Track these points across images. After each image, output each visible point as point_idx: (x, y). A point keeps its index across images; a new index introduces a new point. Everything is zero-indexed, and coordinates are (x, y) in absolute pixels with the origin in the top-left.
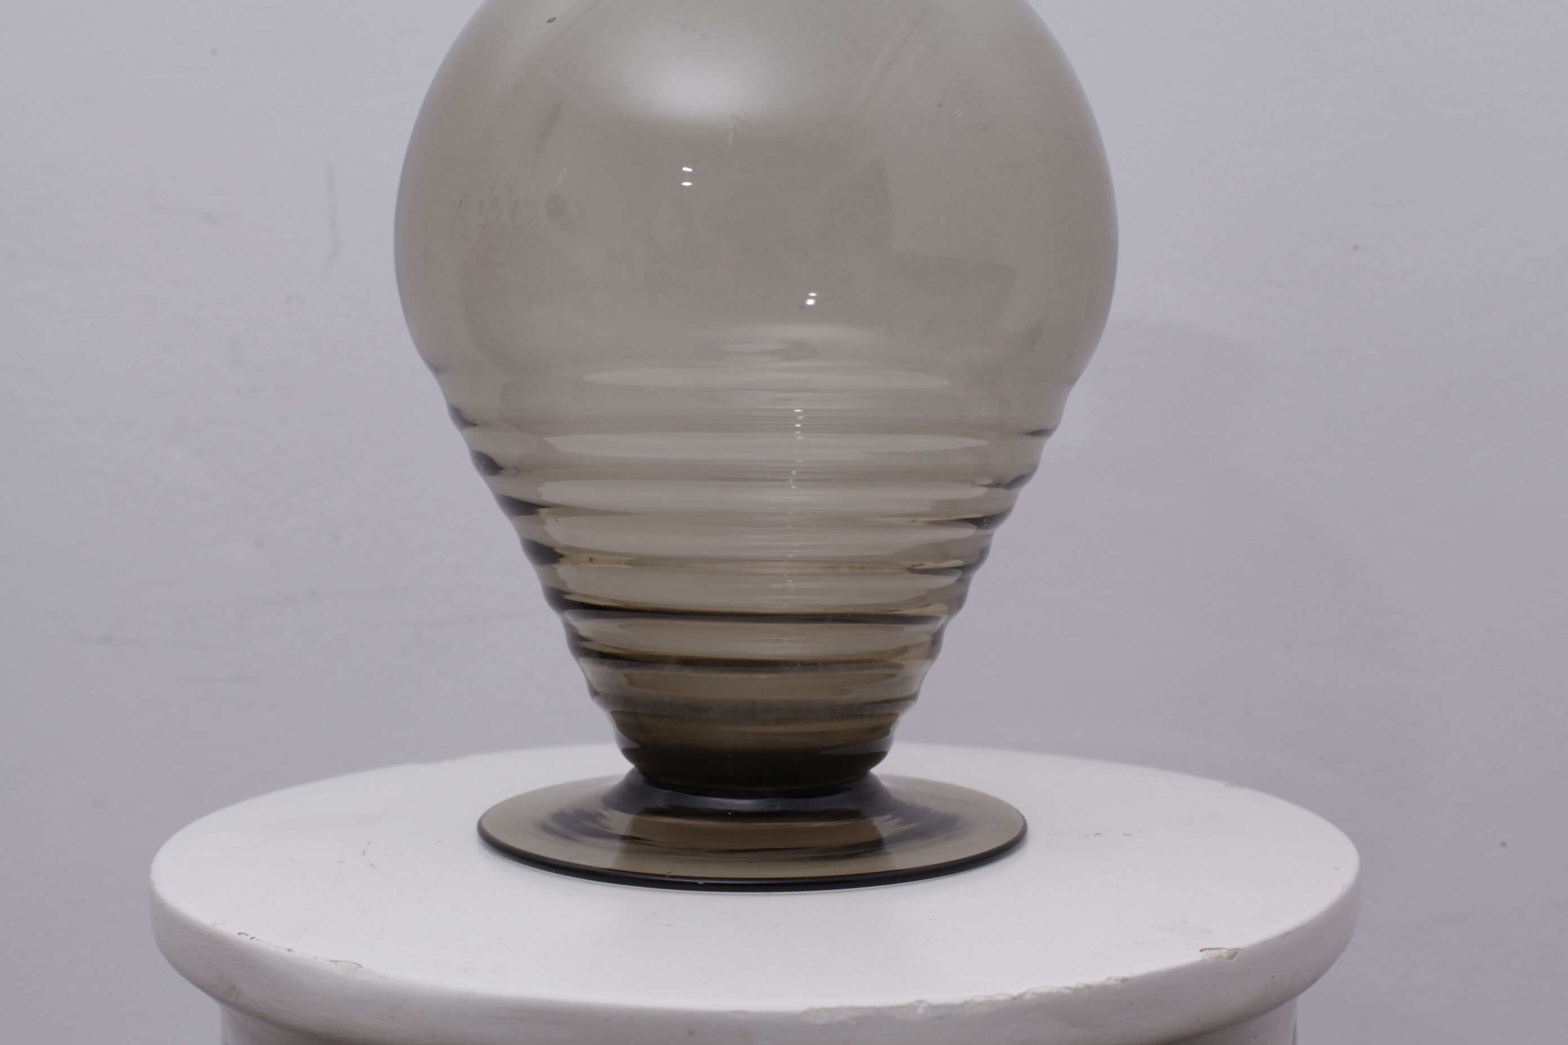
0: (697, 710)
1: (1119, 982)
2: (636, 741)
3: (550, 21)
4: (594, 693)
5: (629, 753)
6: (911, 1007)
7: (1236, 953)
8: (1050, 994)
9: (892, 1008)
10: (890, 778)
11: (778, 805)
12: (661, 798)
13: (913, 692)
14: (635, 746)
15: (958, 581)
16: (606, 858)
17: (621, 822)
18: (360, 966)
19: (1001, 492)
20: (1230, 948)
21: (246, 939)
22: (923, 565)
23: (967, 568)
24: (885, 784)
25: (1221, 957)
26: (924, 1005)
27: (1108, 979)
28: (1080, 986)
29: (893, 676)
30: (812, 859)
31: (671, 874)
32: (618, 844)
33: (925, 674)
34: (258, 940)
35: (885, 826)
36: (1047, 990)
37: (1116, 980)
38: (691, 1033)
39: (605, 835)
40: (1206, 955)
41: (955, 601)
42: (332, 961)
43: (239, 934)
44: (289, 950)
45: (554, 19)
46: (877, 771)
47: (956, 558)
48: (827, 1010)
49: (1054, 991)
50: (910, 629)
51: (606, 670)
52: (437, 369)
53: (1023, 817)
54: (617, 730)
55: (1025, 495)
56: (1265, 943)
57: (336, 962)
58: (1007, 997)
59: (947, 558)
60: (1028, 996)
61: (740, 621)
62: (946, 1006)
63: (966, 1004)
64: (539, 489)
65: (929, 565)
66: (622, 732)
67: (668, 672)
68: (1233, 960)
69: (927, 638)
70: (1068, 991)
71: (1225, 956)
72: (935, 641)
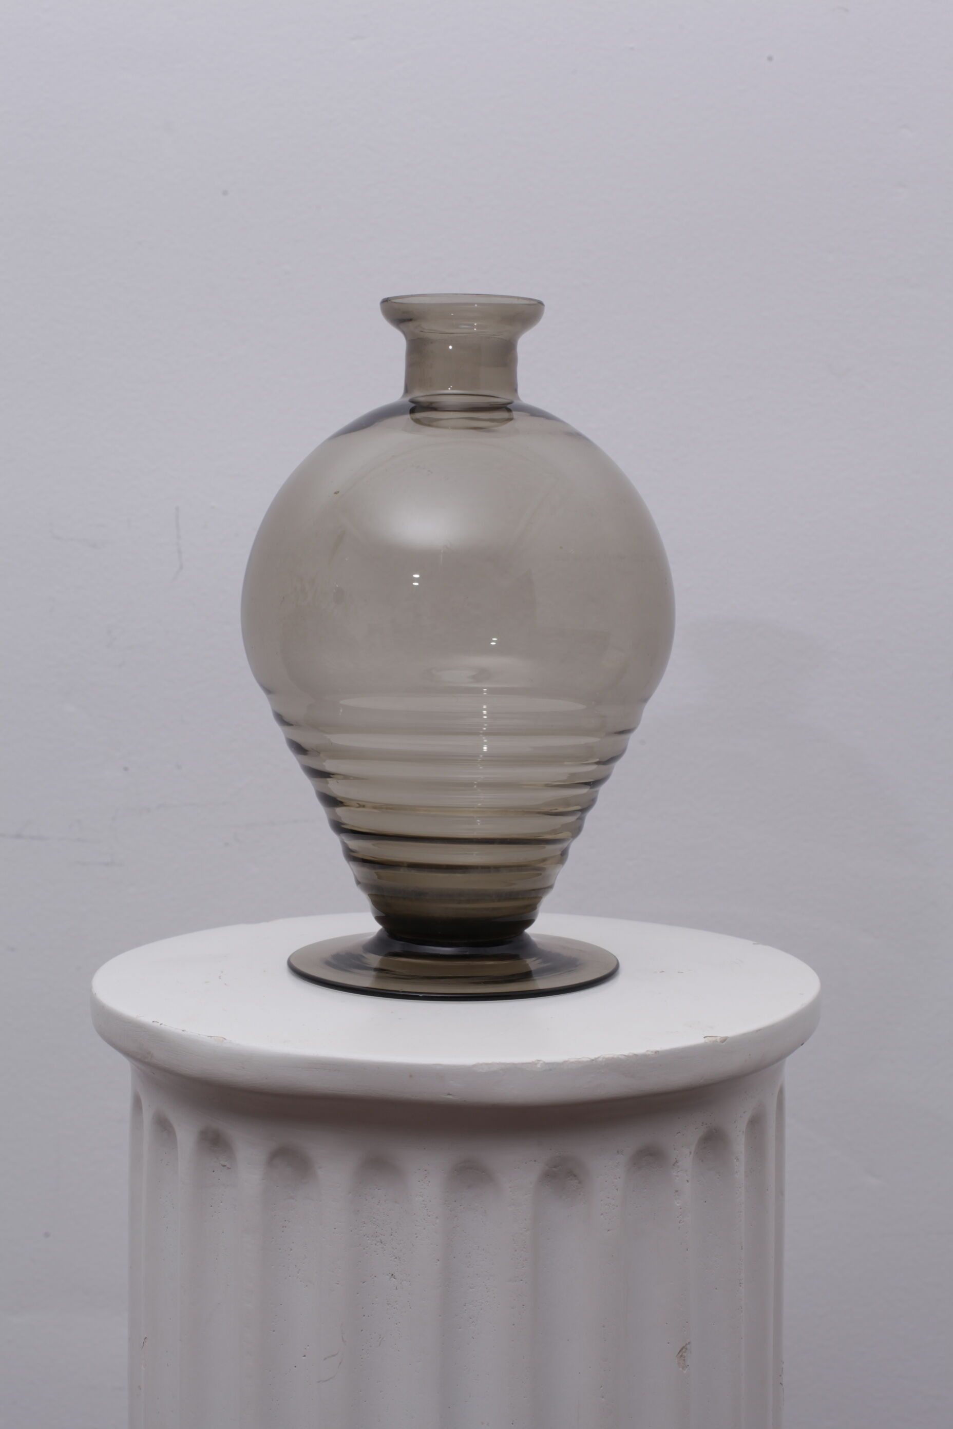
0: (420, 895)
1: (653, 1053)
2: (384, 913)
3: (336, 493)
4: (358, 883)
5: (379, 919)
6: (533, 1064)
7: (726, 1039)
8: (613, 1058)
9: (523, 1064)
10: (537, 936)
11: (468, 951)
12: (398, 946)
13: (549, 884)
14: (382, 915)
15: (578, 819)
16: (366, 981)
17: (375, 960)
18: (225, 1039)
19: (602, 767)
20: (722, 1036)
21: (155, 1024)
22: (556, 809)
23: (584, 810)
24: (534, 939)
25: (716, 1041)
26: (541, 1062)
27: (648, 1051)
28: (631, 1055)
29: (541, 874)
30: (486, 983)
31: (403, 990)
32: (373, 973)
33: (558, 873)
34: (164, 1025)
35: (532, 964)
36: (611, 1056)
37: (652, 1052)
38: (411, 1076)
39: (364, 967)
40: (707, 1040)
41: (576, 830)
42: (209, 1036)
43: (153, 1022)
44: (183, 1031)
45: (338, 492)
46: (529, 931)
47: (577, 805)
48: (487, 1064)
49: (616, 1057)
50: (549, 847)
51: (365, 870)
52: (268, 691)
53: (617, 961)
54: (372, 905)
55: (618, 767)
56: (744, 1034)
57: (211, 1037)
58: (589, 1060)
59: (569, 805)
60: (600, 1059)
61: (445, 843)
62: (553, 1064)
63: (565, 1062)
64: (324, 764)
65: (561, 809)
66: (375, 907)
67: (403, 872)
68: (724, 1044)
69: (559, 853)
70: (623, 1057)
71: (719, 1041)
72: (564, 854)
